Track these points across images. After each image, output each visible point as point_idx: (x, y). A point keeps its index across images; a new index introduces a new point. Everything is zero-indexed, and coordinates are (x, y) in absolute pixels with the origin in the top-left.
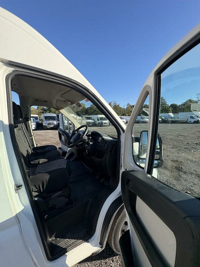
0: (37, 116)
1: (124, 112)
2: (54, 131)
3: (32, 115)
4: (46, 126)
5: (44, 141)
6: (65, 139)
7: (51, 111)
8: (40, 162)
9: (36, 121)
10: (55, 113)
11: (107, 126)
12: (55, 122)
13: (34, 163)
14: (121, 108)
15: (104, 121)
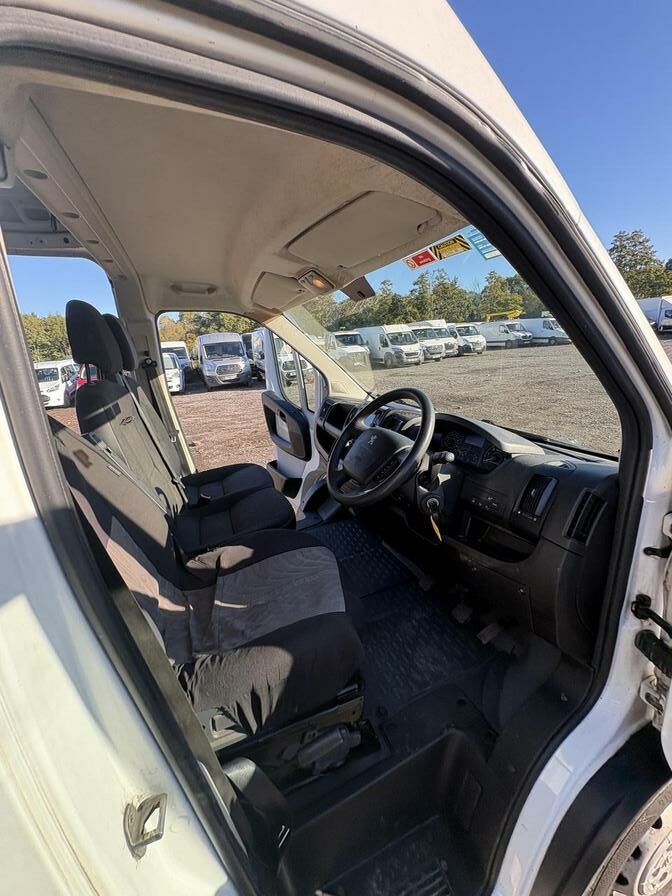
0: (182, 344)
1: (473, 307)
2: (240, 392)
3: (164, 345)
4: (212, 379)
5: (215, 430)
6: (291, 434)
7: (223, 325)
8: (225, 564)
9: (183, 361)
10: (234, 330)
11: (417, 364)
12: (242, 364)
13: (203, 566)
14: (462, 293)
15: (406, 348)
